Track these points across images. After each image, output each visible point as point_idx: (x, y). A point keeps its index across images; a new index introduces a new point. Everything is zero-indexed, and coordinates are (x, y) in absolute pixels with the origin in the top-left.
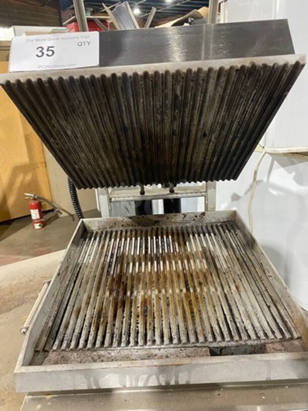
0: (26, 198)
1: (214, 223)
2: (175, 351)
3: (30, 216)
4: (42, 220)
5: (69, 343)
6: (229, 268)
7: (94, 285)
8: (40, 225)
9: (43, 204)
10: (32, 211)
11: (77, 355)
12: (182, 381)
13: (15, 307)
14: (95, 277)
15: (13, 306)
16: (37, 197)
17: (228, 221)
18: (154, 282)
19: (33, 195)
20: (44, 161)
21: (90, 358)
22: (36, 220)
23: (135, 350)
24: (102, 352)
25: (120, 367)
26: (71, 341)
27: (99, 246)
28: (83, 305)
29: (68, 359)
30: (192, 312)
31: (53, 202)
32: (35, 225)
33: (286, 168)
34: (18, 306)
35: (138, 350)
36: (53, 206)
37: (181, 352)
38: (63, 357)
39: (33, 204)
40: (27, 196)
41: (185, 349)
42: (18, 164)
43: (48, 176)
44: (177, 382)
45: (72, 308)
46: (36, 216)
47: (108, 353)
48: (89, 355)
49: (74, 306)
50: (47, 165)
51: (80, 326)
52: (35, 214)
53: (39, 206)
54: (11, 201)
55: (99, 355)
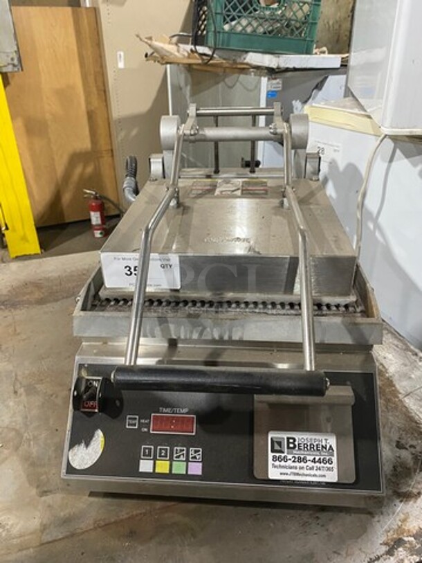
0: (86, 196)
3: (90, 220)
4: (104, 226)
8: (101, 233)
9: (106, 206)
10: (92, 214)
12: (236, 337)
13: (63, 298)
15: (61, 297)
16: (100, 196)
19: (94, 193)
20: (110, 148)
22: (97, 225)
31: (119, 205)
32: (95, 232)
33: (410, 159)
34: (67, 297)
36: (119, 209)
39: (94, 204)
40: (87, 193)
42: (78, 151)
43: (114, 169)
44: (230, 337)
46: (97, 221)
50: (115, 154)
52: (95, 218)
53: (101, 208)
54: (67, 198)
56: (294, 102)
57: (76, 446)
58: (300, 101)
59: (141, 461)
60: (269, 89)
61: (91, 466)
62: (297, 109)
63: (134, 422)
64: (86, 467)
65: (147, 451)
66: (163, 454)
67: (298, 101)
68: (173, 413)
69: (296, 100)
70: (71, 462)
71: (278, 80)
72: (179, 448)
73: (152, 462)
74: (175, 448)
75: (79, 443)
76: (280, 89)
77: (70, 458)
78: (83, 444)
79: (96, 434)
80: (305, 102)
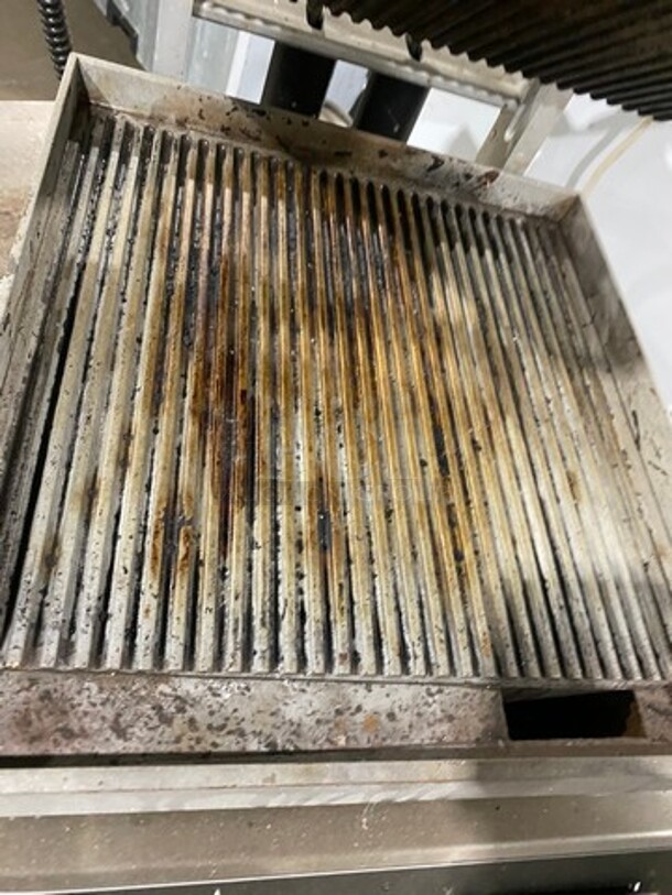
1: (506, 210)
2: (414, 698)
5: (65, 636)
6: (548, 401)
7: (140, 383)
11: (101, 690)
14: (139, 341)
17: (545, 218)
18: (339, 411)
21: (146, 708)
23: (296, 685)
24: (188, 686)
25: (269, 784)
26: (72, 628)
27: (140, 196)
28: (106, 472)
29: (67, 706)
30: (459, 556)
35: (304, 686)
37: (430, 700)
38: (46, 696)
41: (440, 691)
45: (64, 471)
47: (210, 689)
48: (143, 693)
49: (69, 466)
51: (103, 565)
55: (177, 698)
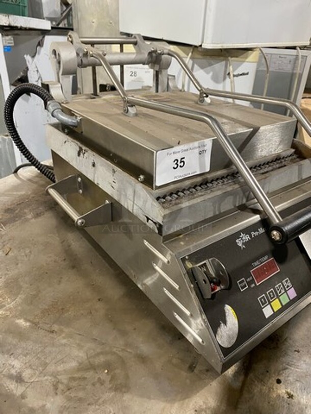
33: (206, 69)
56: (25, 56)
57: (219, 329)
58: (30, 55)
59: (263, 310)
60: (5, 44)
61: (237, 338)
62: (29, 62)
63: (243, 284)
64: (234, 341)
65: (263, 300)
66: (272, 296)
67: (28, 55)
68: (261, 263)
69: (27, 55)
70: (222, 345)
71: (10, 37)
72: (277, 286)
73: (269, 305)
74: (276, 287)
75: (219, 325)
76: (13, 45)
77: (220, 343)
78: (222, 325)
79: (226, 311)
80: (33, 57)
